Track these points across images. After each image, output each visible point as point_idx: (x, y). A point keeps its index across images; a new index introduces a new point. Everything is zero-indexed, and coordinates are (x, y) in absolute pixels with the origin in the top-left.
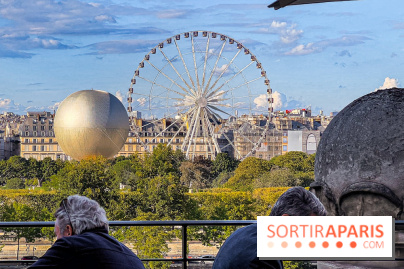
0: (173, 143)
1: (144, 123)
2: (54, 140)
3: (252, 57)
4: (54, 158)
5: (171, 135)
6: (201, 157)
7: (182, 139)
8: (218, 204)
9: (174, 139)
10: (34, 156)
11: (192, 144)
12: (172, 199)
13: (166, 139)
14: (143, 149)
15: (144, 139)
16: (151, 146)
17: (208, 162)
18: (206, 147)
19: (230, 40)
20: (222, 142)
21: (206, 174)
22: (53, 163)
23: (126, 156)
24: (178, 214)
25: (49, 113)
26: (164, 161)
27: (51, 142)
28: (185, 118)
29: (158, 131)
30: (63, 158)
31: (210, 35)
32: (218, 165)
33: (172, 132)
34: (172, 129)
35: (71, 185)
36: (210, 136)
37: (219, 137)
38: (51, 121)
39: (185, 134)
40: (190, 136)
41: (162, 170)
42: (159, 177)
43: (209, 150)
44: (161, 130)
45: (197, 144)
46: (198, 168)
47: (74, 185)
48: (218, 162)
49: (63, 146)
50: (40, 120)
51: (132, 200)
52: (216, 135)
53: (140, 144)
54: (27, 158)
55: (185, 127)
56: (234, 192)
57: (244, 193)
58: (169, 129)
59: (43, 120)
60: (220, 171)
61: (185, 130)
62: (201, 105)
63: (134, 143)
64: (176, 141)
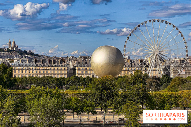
0: (143, 70)
1: (131, 61)
2: (91, 68)
3: (179, 32)
4: (91, 77)
5: (142, 67)
6: (155, 76)
7: (147, 69)
8: (163, 97)
9: (144, 68)
10: (82, 76)
11: (152, 71)
12: (142, 95)
13: (140, 69)
14: (130, 73)
15: (131, 68)
16: (134, 71)
17: (159, 79)
18: (158, 72)
19: (170, 24)
20: (165, 70)
21: (157, 84)
22: (90, 79)
23: (123, 76)
24: (145, 102)
25: (89, 57)
26: (139, 78)
27: (89, 70)
28: (149, 59)
29: (137, 65)
30: (95, 76)
31: (161, 21)
32: (163, 80)
33: (143, 65)
34: (143, 64)
35: (97, 89)
36: (160, 67)
37: (164, 68)
38: (90, 60)
39: (149, 66)
40: (151, 67)
41: (138, 82)
42: (136, 85)
43: (159, 73)
44: (138, 64)
45: (154, 71)
46: (154, 81)
47: (98, 89)
48: (163, 79)
49: (95, 71)
50: (85, 59)
51: (124, 95)
52: (162, 67)
53: (129, 70)
54: (79, 76)
55: (149, 63)
56: (170, 92)
57: (174, 93)
58: (142, 64)
59: (86, 60)
60: (164, 83)
61: (149, 64)
62: (156, 53)
63: (126, 70)
64: (144, 69)
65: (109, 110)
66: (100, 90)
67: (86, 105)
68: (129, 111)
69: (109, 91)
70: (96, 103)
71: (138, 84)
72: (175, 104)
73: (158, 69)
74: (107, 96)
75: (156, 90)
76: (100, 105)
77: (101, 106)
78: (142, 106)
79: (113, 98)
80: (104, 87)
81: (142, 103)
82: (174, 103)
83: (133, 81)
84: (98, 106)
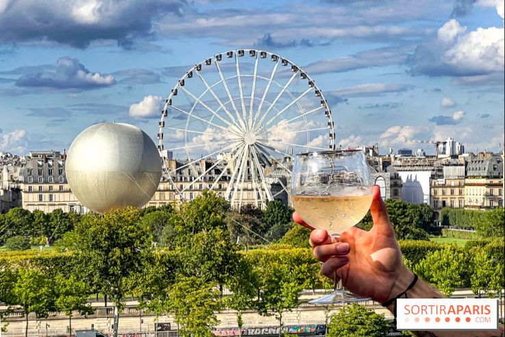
0: (214, 189)
2: (66, 187)
4: (66, 210)
5: (211, 180)
6: (249, 206)
7: (225, 185)
8: (276, 264)
9: (215, 185)
10: (41, 208)
11: (239, 190)
12: (221, 259)
13: (205, 185)
14: (178, 197)
15: (179, 184)
16: (188, 193)
17: (258, 213)
18: (255, 196)
20: (275, 187)
21: (255, 227)
22: (64, 216)
23: (157, 206)
25: (58, 154)
27: (61, 191)
28: (229, 158)
29: (197, 173)
30: (77, 209)
32: (269, 216)
33: (214, 175)
34: (213, 171)
35: (93, 245)
36: (260, 180)
37: (271, 181)
38: (61, 163)
39: (230, 178)
40: (235, 181)
41: (208, 223)
42: (204, 232)
43: (259, 197)
44: (200, 173)
45: (244, 190)
46: (246, 220)
47: (97, 246)
48: (270, 212)
49: (78, 195)
50: (46, 161)
51: (169, 261)
52: (267, 179)
53: (174, 191)
54: (31, 209)
55: (228, 170)
56: (294, 250)
57: (306, 249)
58: (210, 173)
59: (50, 163)
60: (272, 223)
61: (229, 173)
62: (248, 142)
63: (167, 190)
64: (218, 187)
65: (128, 303)
66: (101, 247)
67: (64, 290)
68: (185, 304)
69: (128, 250)
70: (91, 285)
71: (208, 230)
72: (309, 280)
73: (255, 185)
74: (122, 263)
75: (252, 244)
76: (100, 288)
77: (104, 293)
78: (221, 289)
79: (140, 269)
80: (112, 239)
81: (221, 281)
82: (307, 278)
83: (196, 223)
84: (95, 292)
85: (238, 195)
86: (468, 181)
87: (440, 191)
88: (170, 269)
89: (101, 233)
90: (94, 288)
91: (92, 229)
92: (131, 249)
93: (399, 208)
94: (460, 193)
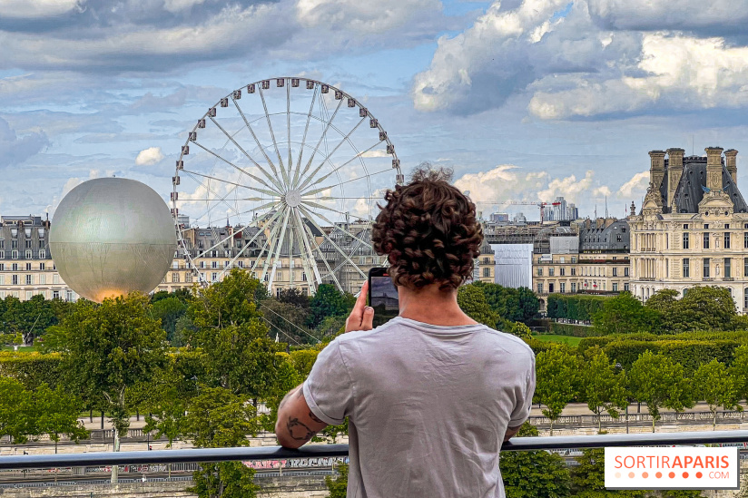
2: (48, 264)
4: (49, 296)
6: (292, 292)
10: (15, 294)
11: (277, 269)
13: (233, 262)
15: (198, 261)
16: (210, 273)
22: (48, 305)
23: (170, 290)
25: (38, 219)
26: (241, 300)
27: (42, 269)
29: (222, 248)
30: (63, 296)
34: (244, 244)
38: (42, 233)
39: (265, 253)
42: (234, 326)
43: (305, 279)
44: (226, 246)
45: (286, 268)
47: (93, 345)
49: (65, 276)
51: (187, 366)
53: (192, 270)
54: (2, 295)
58: (239, 246)
59: (29, 233)
60: (324, 314)
62: (291, 204)
63: (182, 269)
64: (250, 264)
68: (208, 424)
69: (133, 351)
71: (239, 323)
73: (299, 262)
74: (125, 368)
76: (95, 403)
77: (100, 410)
78: (255, 404)
79: (148, 377)
83: (223, 313)
84: (89, 408)
85: (277, 275)
86: (583, 257)
87: (546, 270)
88: (188, 377)
89: (98, 328)
90: (88, 401)
91: (86, 322)
92: (137, 349)
93: (491, 294)
94: (573, 272)
